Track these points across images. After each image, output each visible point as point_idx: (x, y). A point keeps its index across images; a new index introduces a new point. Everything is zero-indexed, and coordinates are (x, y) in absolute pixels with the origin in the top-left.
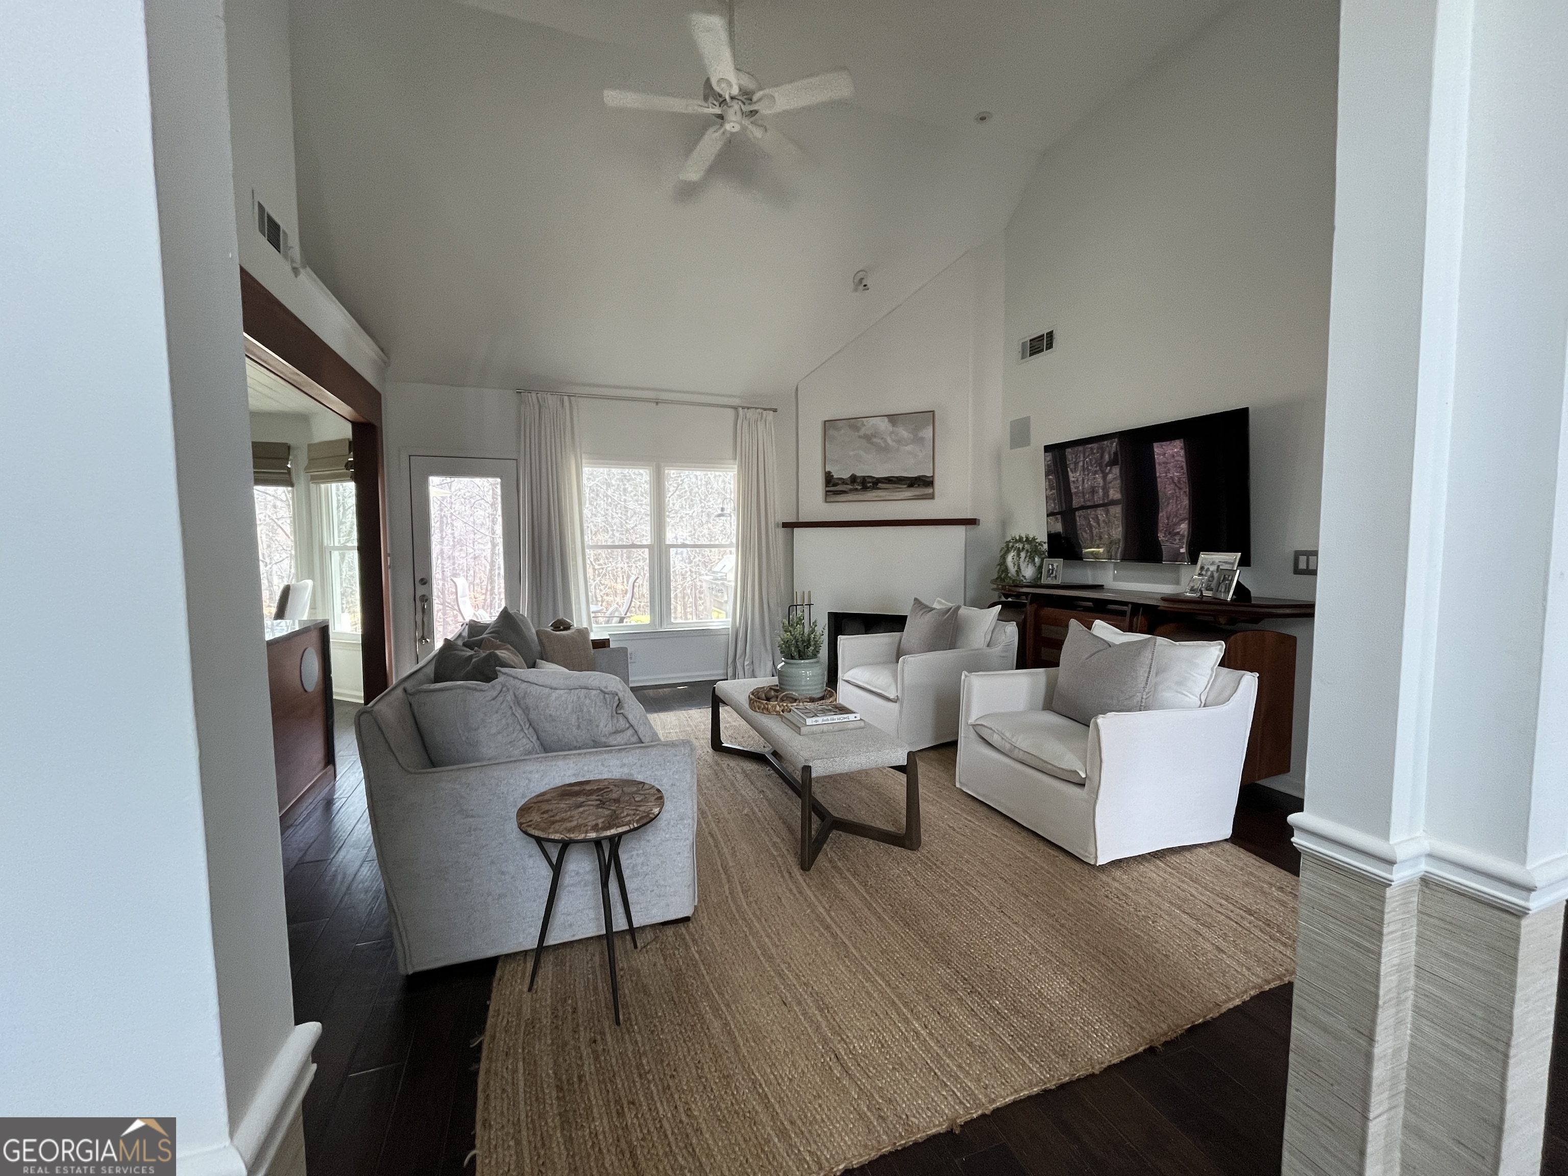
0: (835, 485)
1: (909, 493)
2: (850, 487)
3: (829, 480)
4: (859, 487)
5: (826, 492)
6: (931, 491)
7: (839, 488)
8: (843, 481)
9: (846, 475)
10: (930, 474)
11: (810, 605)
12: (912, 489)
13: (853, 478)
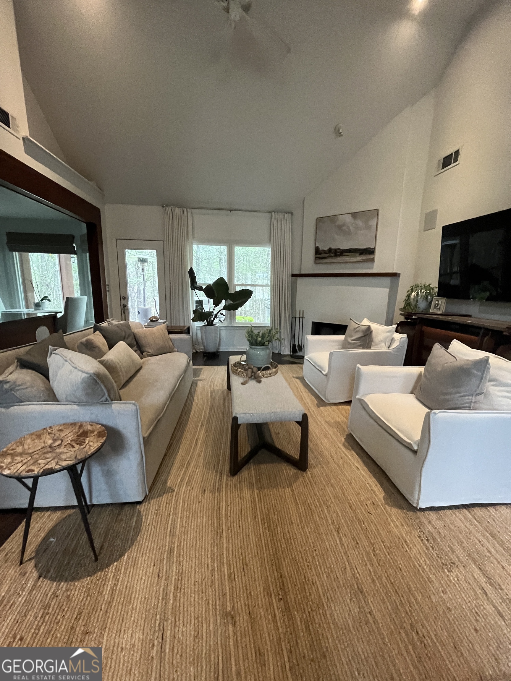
0: (321, 254)
1: (359, 258)
2: (328, 255)
3: (317, 251)
4: (333, 255)
5: (316, 258)
6: (372, 256)
7: (323, 255)
8: (325, 252)
9: (326, 249)
10: (373, 247)
11: (303, 317)
12: (362, 255)
13: (330, 250)
